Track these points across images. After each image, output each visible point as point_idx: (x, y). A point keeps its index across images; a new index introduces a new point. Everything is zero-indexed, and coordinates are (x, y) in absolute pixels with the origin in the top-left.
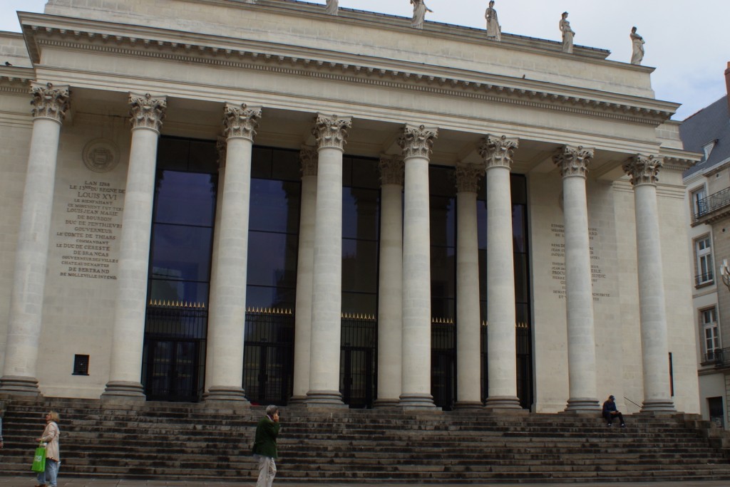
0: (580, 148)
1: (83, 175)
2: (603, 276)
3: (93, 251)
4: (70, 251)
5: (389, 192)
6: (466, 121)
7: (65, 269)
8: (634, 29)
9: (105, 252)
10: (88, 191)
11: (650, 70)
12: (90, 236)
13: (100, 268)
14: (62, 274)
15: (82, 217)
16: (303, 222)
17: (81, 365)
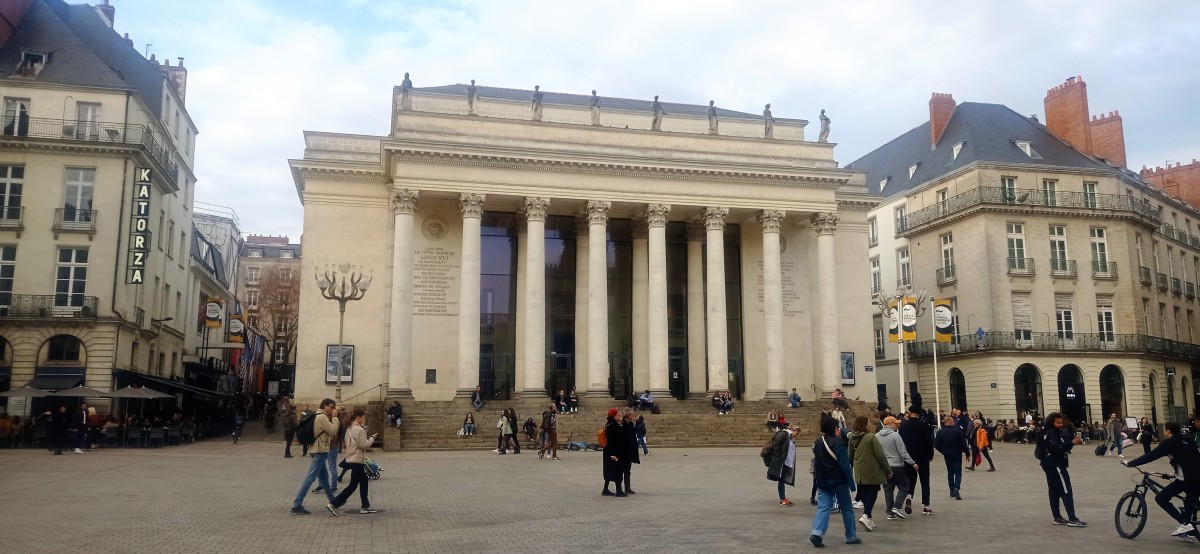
0: (775, 212)
1: (424, 243)
2: (798, 298)
3: (434, 297)
4: (418, 298)
5: (638, 243)
7: (416, 310)
8: (823, 112)
9: (443, 297)
10: (428, 254)
11: (833, 145)
12: (431, 286)
13: (440, 309)
14: (414, 314)
15: (425, 273)
16: (578, 269)
17: (431, 376)
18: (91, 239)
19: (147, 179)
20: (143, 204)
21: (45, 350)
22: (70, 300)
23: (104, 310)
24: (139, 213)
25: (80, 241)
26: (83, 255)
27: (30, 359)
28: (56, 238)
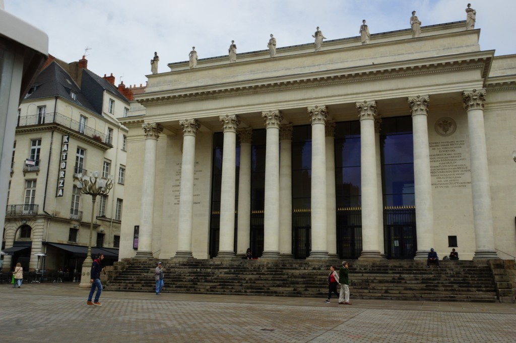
0: (418, 97)
2: (469, 171)
4: (178, 193)
7: (176, 201)
14: (175, 204)
18: (37, 175)
19: (67, 141)
20: (64, 154)
21: (18, 233)
23: (41, 212)
24: (63, 159)
25: (34, 176)
26: (35, 183)
28: (25, 176)
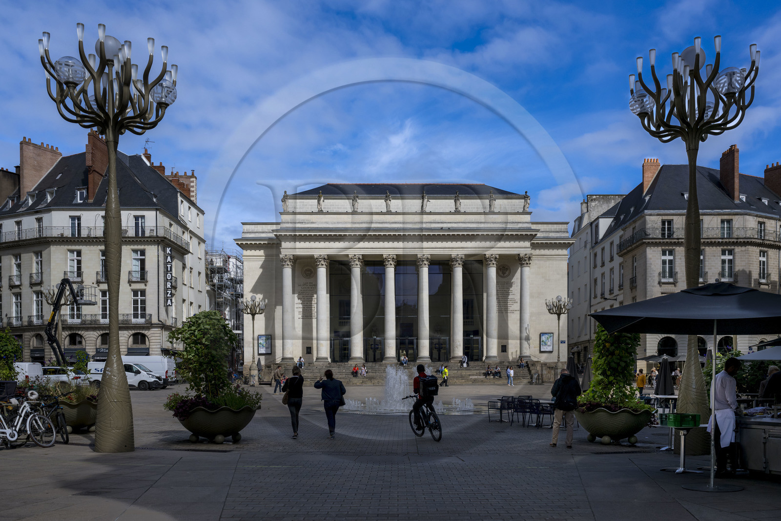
0: (492, 255)
1: (302, 280)
2: (517, 302)
3: (309, 309)
4: (301, 310)
6: (442, 249)
7: (300, 316)
10: (305, 286)
12: (308, 303)
13: (312, 315)
15: (304, 296)
17: (309, 350)
18: (146, 285)
19: (170, 253)
20: (169, 266)
21: (131, 339)
22: (139, 316)
23: (155, 320)
24: (168, 271)
25: (141, 286)
26: (143, 293)
27: (125, 344)
28: (130, 285)
